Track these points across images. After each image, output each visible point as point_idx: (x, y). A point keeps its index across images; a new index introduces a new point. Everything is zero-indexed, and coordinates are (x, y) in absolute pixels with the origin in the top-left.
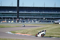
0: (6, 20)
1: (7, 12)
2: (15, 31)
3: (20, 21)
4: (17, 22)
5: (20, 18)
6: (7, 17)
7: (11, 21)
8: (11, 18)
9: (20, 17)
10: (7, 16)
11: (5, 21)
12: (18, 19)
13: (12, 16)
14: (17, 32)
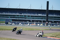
0: (35, 23)
1: (36, 15)
3: (49, 24)
4: (46, 25)
5: (49, 22)
6: (36, 20)
7: (40, 24)
8: (40, 21)
9: (49, 20)
12: (47, 22)
13: (41, 19)
14: (46, 35)
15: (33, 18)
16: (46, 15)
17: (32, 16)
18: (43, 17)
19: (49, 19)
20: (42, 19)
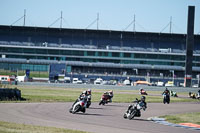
0: (148, 78)
1: (152, 51)
2: (177, 116)
3: (196, 82)
5: (195, 74)
6: (153, 67)
7: (166, 81)
8: (166, 73)
9: (194, 68)
10: (153, 63)
11: (145, 80)
12: (189, 76)
13: (168, 64)
14: (183, 117)
15: (142, 62)
16: (184, 53)
17: (137, 55)
18: (174, 57)
19: (194, 65)
20: (172, 64)
